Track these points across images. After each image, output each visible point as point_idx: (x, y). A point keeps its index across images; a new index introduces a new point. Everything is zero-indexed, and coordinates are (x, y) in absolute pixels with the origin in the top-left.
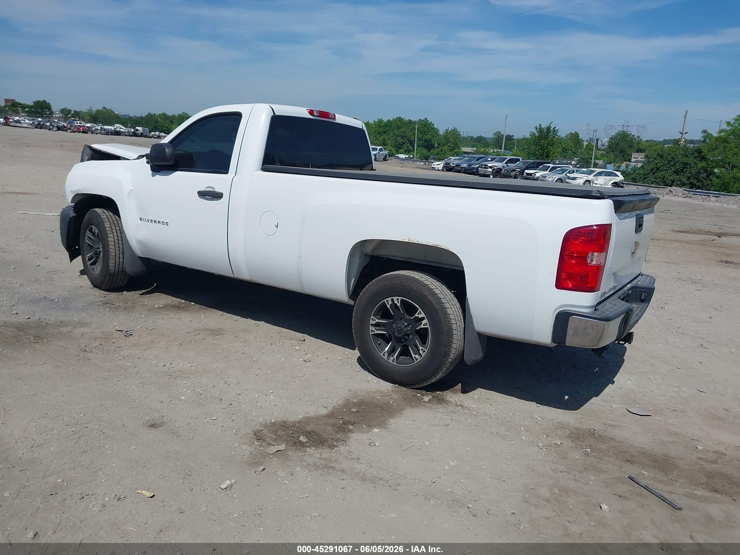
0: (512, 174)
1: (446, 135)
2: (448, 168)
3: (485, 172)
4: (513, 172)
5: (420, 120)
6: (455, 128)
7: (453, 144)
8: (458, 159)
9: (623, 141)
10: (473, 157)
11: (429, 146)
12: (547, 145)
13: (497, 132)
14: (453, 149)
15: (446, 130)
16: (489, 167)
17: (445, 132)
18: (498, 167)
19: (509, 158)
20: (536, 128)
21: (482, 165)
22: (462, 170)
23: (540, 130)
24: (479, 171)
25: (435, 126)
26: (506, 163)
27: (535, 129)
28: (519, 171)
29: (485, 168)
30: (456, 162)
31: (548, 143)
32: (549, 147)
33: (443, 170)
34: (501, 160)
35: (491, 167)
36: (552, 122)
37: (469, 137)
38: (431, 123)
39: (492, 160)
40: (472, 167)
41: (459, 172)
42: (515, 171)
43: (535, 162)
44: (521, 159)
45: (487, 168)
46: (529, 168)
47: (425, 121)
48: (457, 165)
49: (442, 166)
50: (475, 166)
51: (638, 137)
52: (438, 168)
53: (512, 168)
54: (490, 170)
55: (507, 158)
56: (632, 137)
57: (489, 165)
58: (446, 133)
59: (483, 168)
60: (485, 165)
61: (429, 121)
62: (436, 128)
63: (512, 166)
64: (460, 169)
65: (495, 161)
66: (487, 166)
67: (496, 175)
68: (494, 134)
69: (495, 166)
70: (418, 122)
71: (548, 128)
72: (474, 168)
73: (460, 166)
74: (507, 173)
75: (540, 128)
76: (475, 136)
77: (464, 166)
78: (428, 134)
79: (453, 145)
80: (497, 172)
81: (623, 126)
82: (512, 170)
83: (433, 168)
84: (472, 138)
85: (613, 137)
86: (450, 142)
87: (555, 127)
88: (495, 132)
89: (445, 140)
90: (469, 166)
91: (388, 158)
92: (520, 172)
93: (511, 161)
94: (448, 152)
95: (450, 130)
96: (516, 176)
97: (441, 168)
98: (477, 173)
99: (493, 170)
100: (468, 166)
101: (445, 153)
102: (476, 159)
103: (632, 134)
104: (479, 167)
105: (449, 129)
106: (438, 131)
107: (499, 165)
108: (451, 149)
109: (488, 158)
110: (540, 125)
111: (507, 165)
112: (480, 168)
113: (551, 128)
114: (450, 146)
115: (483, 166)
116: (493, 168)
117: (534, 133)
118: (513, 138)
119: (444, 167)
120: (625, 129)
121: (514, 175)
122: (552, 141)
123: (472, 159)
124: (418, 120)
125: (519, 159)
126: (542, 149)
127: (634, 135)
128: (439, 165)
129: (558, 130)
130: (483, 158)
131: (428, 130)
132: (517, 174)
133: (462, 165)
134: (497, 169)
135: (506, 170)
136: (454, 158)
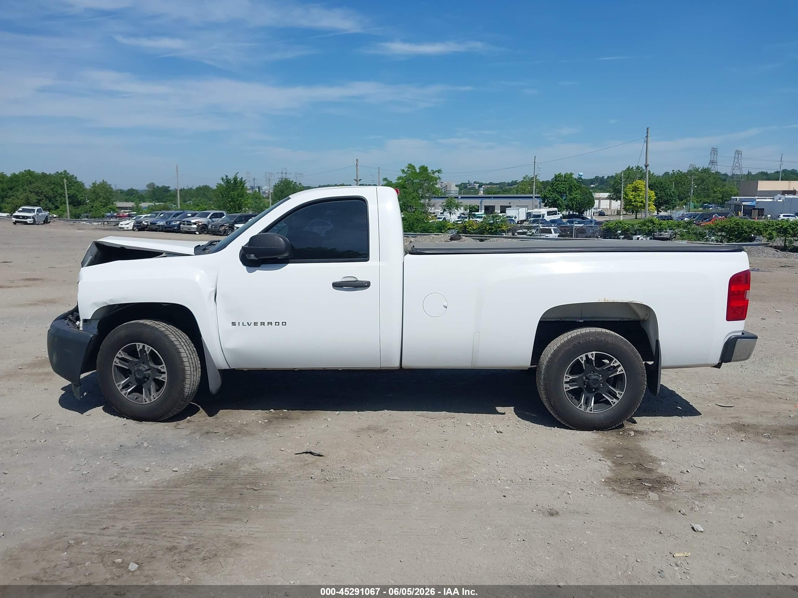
0: (221, 229)
1: (93, 189)
2: (140, 227)
3: (189, 229)
4: (222, 227)
5: (57, 172)
6: (104, 181)
7: (104, 199)
8: (150, 217)
9: (287, 188)
10: (168, 214)
11: (75, 202)
12: (237, 197)
13: (150, 184)
14: (105, 204)
15: (94, 183)
16: (193, 223)
17: (92, 185)
18: (203, 223)
19: (212, 212)
20: (223, 179)
21: (184, 222)
22: (160, 228)
23: (228, 181)
24: (181, 228)
25: (79, 180)
26: (210, 218)
27: (222, 181)
28: (228, 226)
29: (188, 224)
30: (150, 220)
31: (238, 195)
32: (240, 199)
33: (133, 230)
34: (205, 215)
35: (195, 224)
36: (238, 173)
37: (118, 190)
38: (73, 175)
39: (193, 215)
40: (171, 224)
41: (156, 230)
42: (224, 226)
43: (243, 216)
44: (225, 213)
45: (191, 225)
46: (237, 222)
47: (65, 174)
48: (151, 223)
49: (133, 225)
50: (176, 223)
51: (300, 184)
52: (128, 228)
53: (220, 224)
54: (195, 226)
55: (210, 213)
56: (294, 184)
57: (193, 221)
58: (93, 187)
59: (186, 224)
60: (188, 222)
61: (70, 174)
62: (81, 182)
63: (218, 220)
64: (157, 227)
65: (197, 217)
66: (190, 222)
67: (202, 232)
68: (148, 186)
69: (200, 222)
70: (54, 175)
71: (235, 179)
72: (174, 226)
73: (156, 224)
74: (216, 228)
75: (227, 179)
76: (125, 188)
77: (161, 224)
78: (71, 189)
79: (105, 201)
80: (202, 228)
81: (282, 173)
82: (221, 226)
83: (120, 228)
84: (122, 192)
85: (277, 184)
86: (100, 197)
87: (242, 178)
88: (148, 183)
89: (94, 194)
90: (168, 224)
91: (50, 220)
92: (230, 227)
93: (215, 216)
94: (101, 208)
95: (98, 183)
96: (225, 231)
97: (131, 228)
98: (178, 231)
99: (198, 226)
100: (166, 223)
101: (98, 209)
102: (173, 215)
103: (294, 182)
104: (180, 224)
105: (96, 182)
106: (83, 185)
107: (203, 220)
108: (103, 204)
109: (187, 214)
110: (226, 176)
111: (212, 220)
112: (182, 225)
113: (237, 179)
114: (101, 202)
115: (186, 223)
116: (197, 224)
117: (220, 184)
118: (170, 189)
119: (134, 226)
120: (284, 176)
121: (223, 230)
122: (242, 192)
123: (167, 216)
124: (54, 173)
125: (223, 213)
126: (232, 200)
127: (296, 183)
128: (128, 224)
129: (245, 181)
130: (182, 213)
131: (70, 185)
132: (227, 229)
133: (158, 222)
134: (202, 225)
135: (213, 225)
136: (144, 216)
